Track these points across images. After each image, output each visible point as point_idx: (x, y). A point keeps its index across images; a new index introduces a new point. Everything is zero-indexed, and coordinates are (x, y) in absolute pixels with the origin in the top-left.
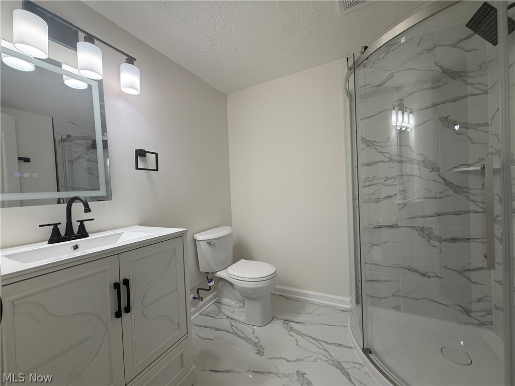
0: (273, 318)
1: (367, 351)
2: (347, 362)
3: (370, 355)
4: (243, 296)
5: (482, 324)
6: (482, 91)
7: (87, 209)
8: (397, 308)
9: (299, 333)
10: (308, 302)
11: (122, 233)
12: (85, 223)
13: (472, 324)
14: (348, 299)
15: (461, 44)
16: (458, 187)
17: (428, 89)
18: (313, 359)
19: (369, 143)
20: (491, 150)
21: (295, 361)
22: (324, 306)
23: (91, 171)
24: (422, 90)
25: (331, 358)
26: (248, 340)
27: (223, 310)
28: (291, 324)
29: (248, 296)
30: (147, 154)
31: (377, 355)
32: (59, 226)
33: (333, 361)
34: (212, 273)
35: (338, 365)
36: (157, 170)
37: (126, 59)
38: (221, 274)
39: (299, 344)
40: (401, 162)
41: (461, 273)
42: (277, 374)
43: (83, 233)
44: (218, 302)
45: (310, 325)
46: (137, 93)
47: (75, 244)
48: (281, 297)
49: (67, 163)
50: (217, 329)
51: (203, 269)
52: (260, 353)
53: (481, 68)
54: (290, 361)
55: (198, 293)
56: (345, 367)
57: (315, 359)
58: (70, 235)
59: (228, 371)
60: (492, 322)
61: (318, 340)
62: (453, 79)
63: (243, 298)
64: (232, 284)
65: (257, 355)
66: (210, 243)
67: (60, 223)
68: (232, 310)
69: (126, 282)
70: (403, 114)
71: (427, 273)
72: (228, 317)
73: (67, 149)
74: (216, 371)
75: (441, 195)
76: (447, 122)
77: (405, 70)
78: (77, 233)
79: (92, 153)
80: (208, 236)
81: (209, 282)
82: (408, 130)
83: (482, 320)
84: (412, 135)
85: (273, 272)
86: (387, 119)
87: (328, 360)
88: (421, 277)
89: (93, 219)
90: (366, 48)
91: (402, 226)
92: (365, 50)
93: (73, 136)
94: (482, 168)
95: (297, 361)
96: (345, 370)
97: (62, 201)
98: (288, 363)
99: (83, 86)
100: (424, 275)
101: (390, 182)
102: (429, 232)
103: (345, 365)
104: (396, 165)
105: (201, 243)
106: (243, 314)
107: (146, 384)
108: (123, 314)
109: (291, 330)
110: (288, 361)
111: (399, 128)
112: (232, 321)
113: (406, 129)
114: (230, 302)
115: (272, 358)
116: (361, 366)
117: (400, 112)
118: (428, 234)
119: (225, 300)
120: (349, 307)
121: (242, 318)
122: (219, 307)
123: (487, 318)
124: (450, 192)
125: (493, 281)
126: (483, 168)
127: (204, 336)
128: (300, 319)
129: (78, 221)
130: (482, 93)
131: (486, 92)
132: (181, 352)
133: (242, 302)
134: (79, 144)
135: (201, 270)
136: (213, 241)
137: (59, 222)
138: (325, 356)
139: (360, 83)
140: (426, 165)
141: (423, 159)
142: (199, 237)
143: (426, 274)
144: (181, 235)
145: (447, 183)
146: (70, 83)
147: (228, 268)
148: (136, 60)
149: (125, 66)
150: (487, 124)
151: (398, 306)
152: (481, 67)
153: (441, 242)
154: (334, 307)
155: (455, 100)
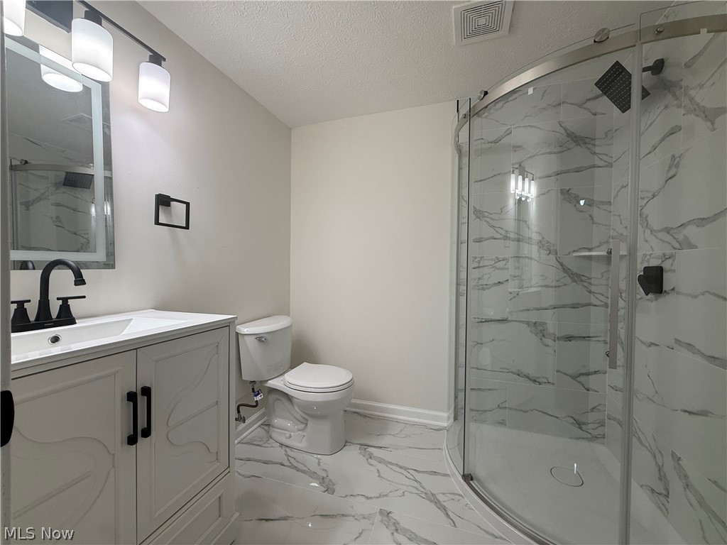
0: (346, 443)
1: (468, 478)
2: (444, 494)
3: (471, 482)
4: (304, 413)
5: (594, 438)
6: (606, 163)
7: (80, 281)
8: (502, 423)
9: (381, 461)
10: (392, 420)
11: (131, 320)
12: (70, 302)
13: (584, 438)
14: (445, 415)
15: (588, 105)
16: (577, 275)
17: (551, 153)
18: (400, 493)
19: (479, 214)
20: (612, 233)
21: (377, 497)
22: (414, 425)
23: (60, 222)
24: (543, 154)
25: (423, 490)
26: (313, 475)
27: (275, 435)
28: (370, 450)
29: (312, 413)
30: (172, 203)
31: (479, 481)
32: (26, 305)
33: (426, 493)
34: (261, 382)
35: (433, 498)
36: (187, 227)
37: (150, 56)
38: (275, 383)
39: (382, 475)
40: (518, 240)
41: (574, 378)
42: (354, 516)
43: (66, 318)
44: (267, 425)
45: (396, 449)
46: (165, 109)
47: (54, 335)
48: (356, 414)
49: (19, 205)
50: (265, 463)
51: (246, 376)
52: (329, 489)
53: (606, 136)
54: (371, 498)
55: (239, 412)
56: (441, 500)
57: (404, 492)
58: (44, 320)
59: (285, 518)
60: (604, 435)
61: (406, 469)
62: (577, 145)
63: (305, 416)
64: (289, 398)
65: (326, 493)
66: (260, 338)
67: (29, 301)
68: (288, 435)
69: (146, 391)
70: (524, 179)
71: (539, 378)
72: (282, 445)
73: (20, 184)
74: (267, 520)
75: (557, 284)
76: (568, 196)
77: (526, 127)
78: (57, 318)
79: (64, 192)
80: (256, 328)
81: (256, 396)
82: (528, 201)
83: (595, 433)
84: (533, 208)
85: (350, 379)
86: (504, 185)
87: (419, 492)
88: (532, 384)
89: (84, 297)
90: (486, 93)
91: (512, 321)
92: (484, 96)
93: (33, 162)
94: (608, 253)
95: (380, 496)
96: (441, 504)
97: (30, 265)
98: (368, 501)
99: (75, 87)
100: (535, 381)
101: (501, 264)
102: (542, 328)
103: (441, 497)
104: (512, 244)
105: (247, 338)
106: (304, 439)
107: (169, 541)
108: (140, 438)
109: (371, 458)
110: (368, 498)
111: (518, 198)
112: (287, 449)
113: (526, 200)
114: (284, 424)
115: (346, 496)
116: (461, 498)
117: (520, 177)
118: (541, 331)
119: (277, 421)
120: (445, 424)
121: (302, 445)
122: (268, 432)
123: (599, 431)
124: (568, 280)
125: (607, 387)
126: (610, 253)
127: (247, 473)
128: (382, 442)
129: (58, 299)
130: (607, 166)
131: (610, 165)
132: (218, 496)
133: (302, 423)
134: (41, 177)
135: (244, 378)
136: (265, 335)
137: (28, 299)
138: (415, 488)
139: (476, 134)
140: (543, 246)
141: (541, 238)
142: (244, 329)
143: (537, 380)
144: (227, 325)
145: (565, 270)
146: (52, 79)
147: (285, 375)
148: (164, 60)
149: (148, 68)
150: (610, 203)
151: (503, 420)
152: (606, 134)
153: (555, 341)
154: (425, 426)
155: (578, 170)
